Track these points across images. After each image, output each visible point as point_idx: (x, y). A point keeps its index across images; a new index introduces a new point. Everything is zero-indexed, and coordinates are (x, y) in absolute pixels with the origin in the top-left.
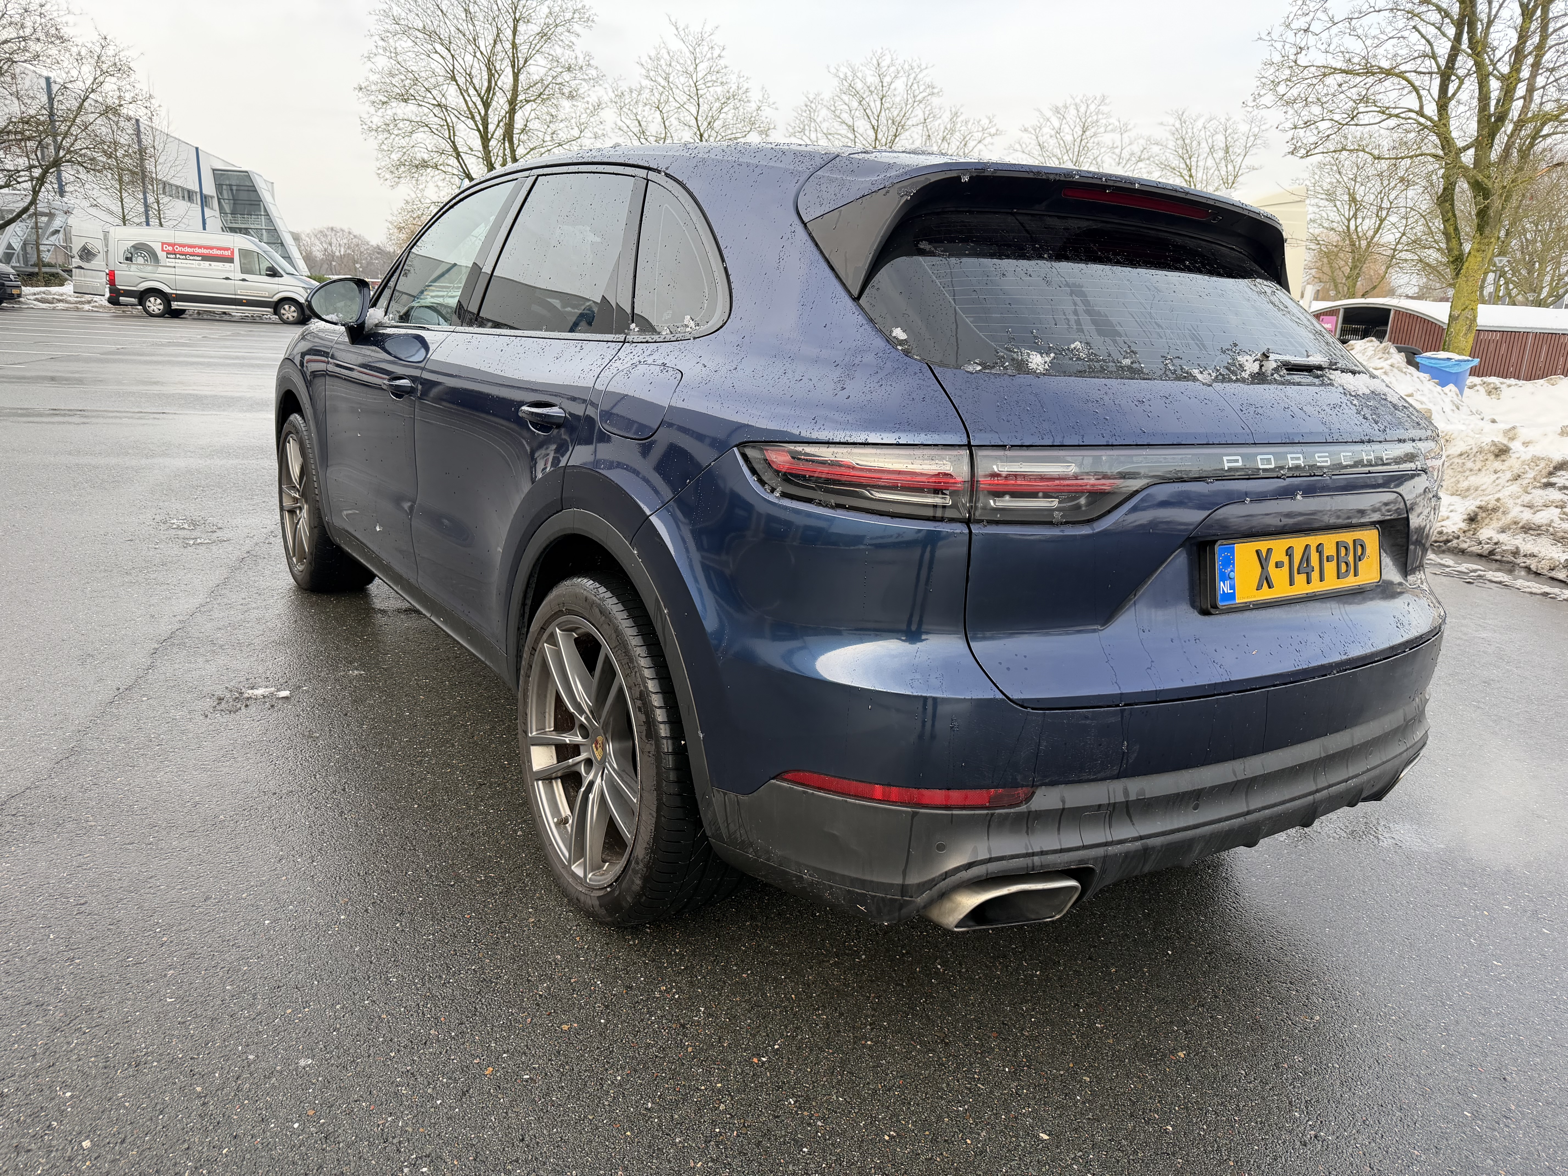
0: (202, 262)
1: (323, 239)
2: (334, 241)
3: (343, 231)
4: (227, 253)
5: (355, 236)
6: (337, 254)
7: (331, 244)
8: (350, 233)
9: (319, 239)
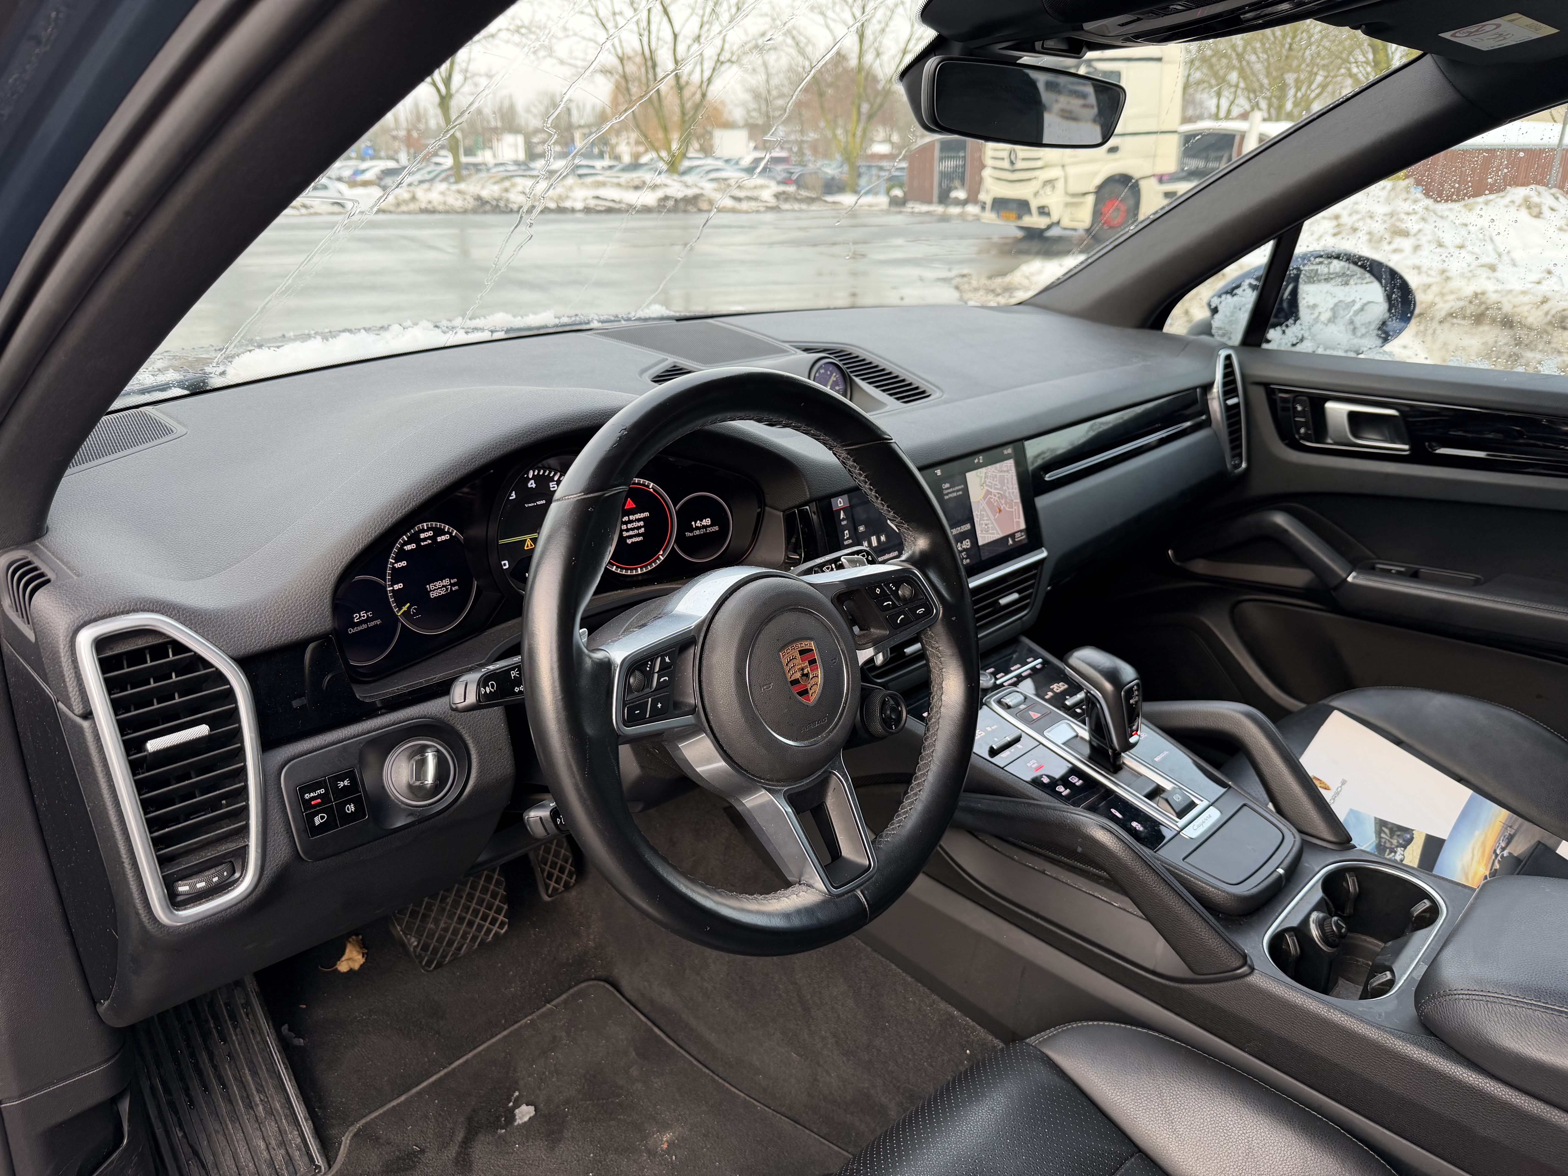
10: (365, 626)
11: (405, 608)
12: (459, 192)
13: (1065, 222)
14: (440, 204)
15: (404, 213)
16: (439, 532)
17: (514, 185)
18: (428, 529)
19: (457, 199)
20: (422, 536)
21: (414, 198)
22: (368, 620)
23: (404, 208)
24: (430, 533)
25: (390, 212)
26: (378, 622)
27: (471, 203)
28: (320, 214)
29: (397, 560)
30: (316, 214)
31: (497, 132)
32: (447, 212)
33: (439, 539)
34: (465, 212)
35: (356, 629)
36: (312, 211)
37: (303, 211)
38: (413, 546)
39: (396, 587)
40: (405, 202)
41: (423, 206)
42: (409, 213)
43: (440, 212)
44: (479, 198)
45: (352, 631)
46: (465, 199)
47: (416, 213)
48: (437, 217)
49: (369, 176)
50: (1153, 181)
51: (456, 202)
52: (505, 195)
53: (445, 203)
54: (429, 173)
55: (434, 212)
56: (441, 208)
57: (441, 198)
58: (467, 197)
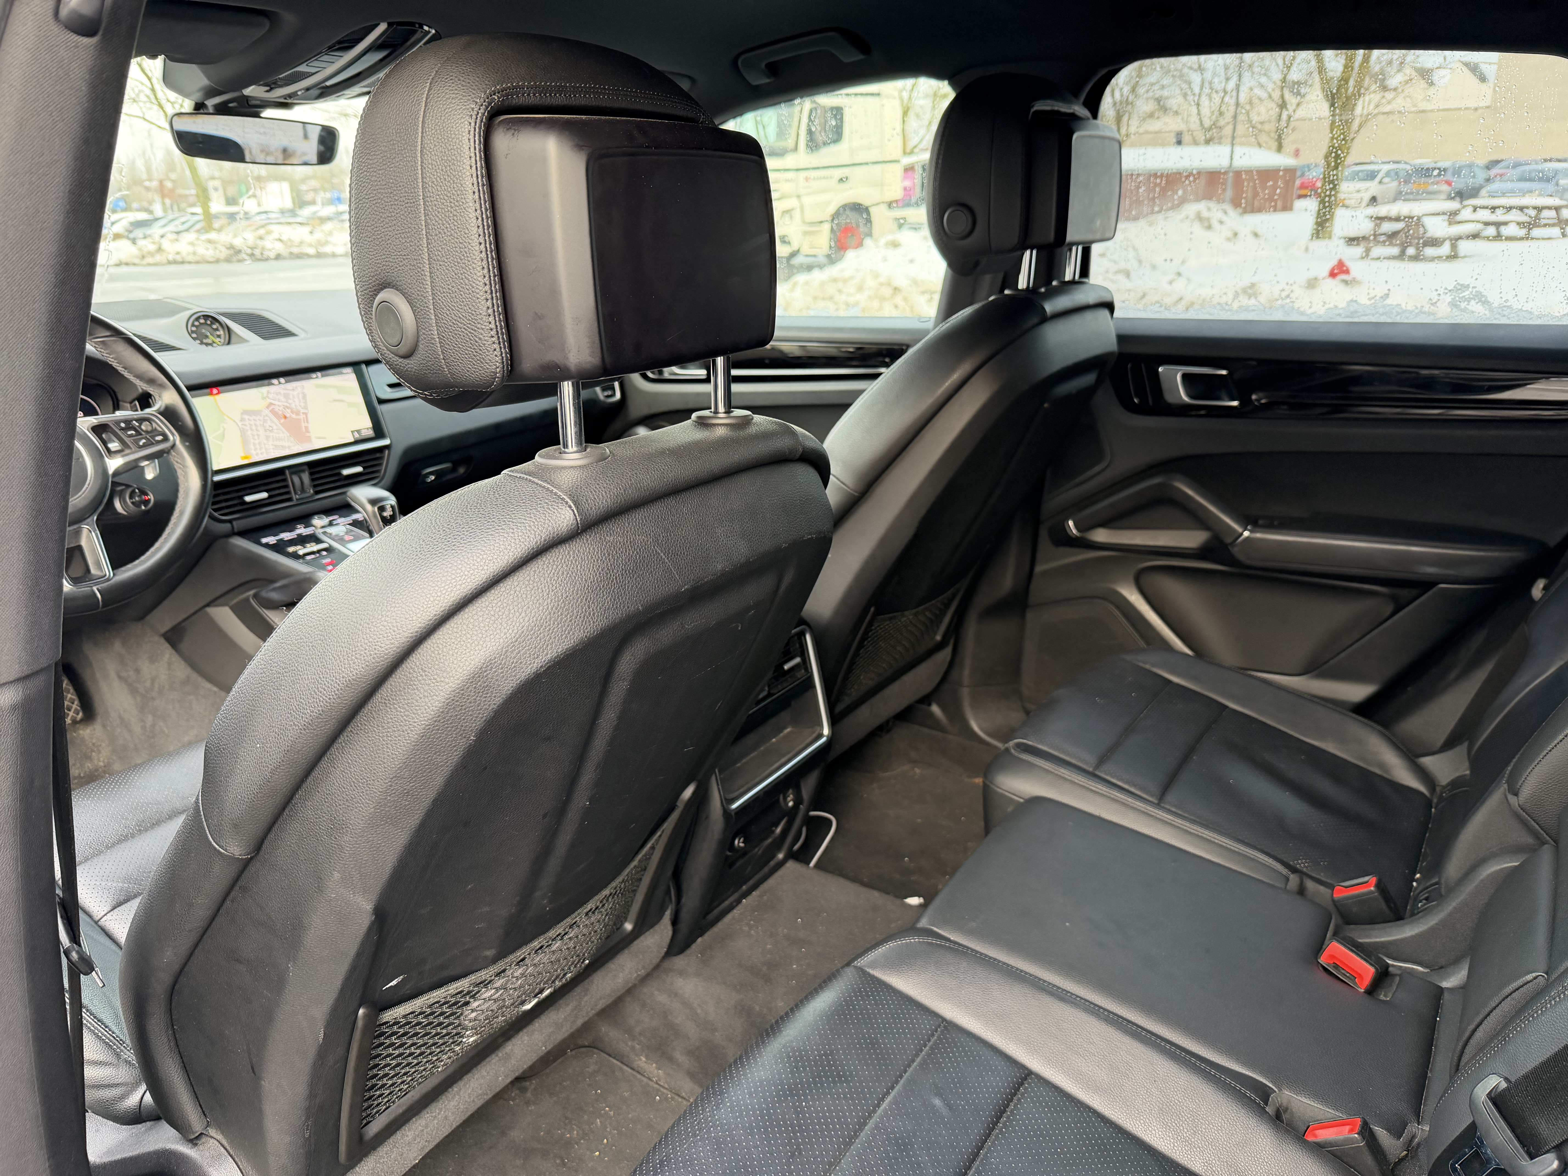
12: (209, 241)
13: (805, 250)
14: (189, 254)
15: (149, 265)
17: (269, 233)
19: (207, 249)
21: (160, 250)
23: (150, 260)
27: (224, 253)
32: (197, 262)
34: (217, 261)
40: (151, 254)
41: (171, 257)
42: (155, 264)
43: (189, 263)
44: (231, 247)
46: (216, 248)
47: (163, 265)
48: (186, 267)
50: (883, 208)
51: (209, 253)
52: (259, 242)
53: (194, 253)
54: (183, 223)
55: (183, 263)
56: (190, 258)
57: (190, 249)
58: (219, 246)
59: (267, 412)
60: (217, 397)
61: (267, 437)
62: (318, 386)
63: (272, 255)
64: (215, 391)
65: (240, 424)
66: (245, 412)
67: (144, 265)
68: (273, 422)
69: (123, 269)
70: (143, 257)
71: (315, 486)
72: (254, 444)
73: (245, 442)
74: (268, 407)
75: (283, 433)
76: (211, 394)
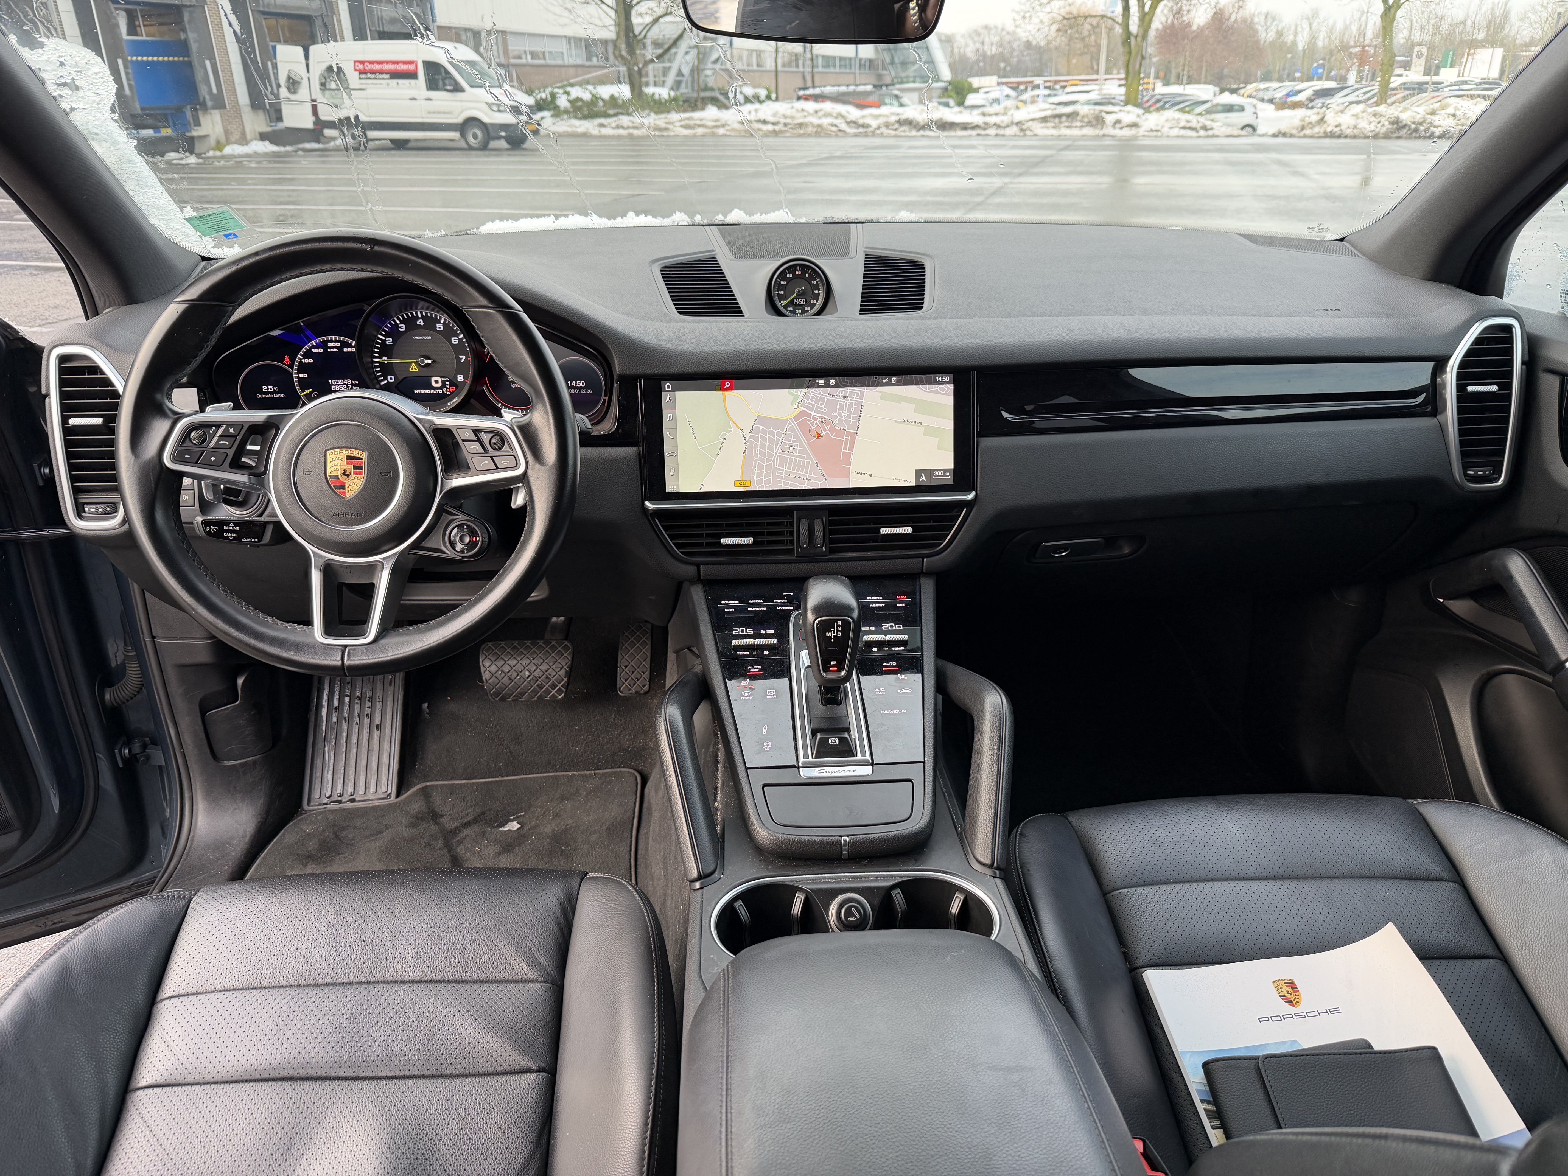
0: (390, 81)
1: (976, 38)
2: (987, 40)
3: (996, 27)
4: (412, 67)
5: (1008, 33)
6: (989, 53)
7: (983, 43)
8: (1003, 29)
9: (972, 39)
10: (271, 396)
11: (307, 392)
12: (1376, 115)
14: (1349, 127)
15: (1305, 136)
16: (345, 344)
17: (1448, 106)
18: (336, 341)
19: (1370, 123)
20: (330, 345)
22: (274, 392)
23: (1308, 132)
24: (338, 344)
25: (1292, 136)
26: (283, 396)
27: (1385, 127)
28: (1217, 136)
29: (305, 357)
30: (1213, 136)
31: (1474, 45)
32: (1355, 137)
33: (345, 350)
34: (1376, 136)
35: (263, 396)
36: (1210, 133)
37: (1202, 133)
38: (321, 350)
39: (301, 375)
40: (1311, 125)
42: (1312, 137)
43: (1346, 137)
44: (1396, 122)
45: (259, 396)
46: (1380, 123)
48: (1341, 141)
49: (1301, 97)
51: (1367, 125)
52: (1429, 118)
53: (1355, 127)
54: (1365, 93)
55: (1339, 136)
56: (1349, 132)
57: (1352, 122)
58: (1383, 119)
59: (794, 424)
60: (728, 393)
61: (783, 460)
62: (883, 397)
63: (1438, 132)
64: (727, 384)
65: (748, 436)
66: (760, 420)
67: (1300, 137)
68: (799, 440)
69: (1280, 140)
70: (1303, 128)
71: (831, 541)
72: (760, 467)
73: (747, 464)
74: (796, 418)
75: (809, 458)
76: (722, 388)
